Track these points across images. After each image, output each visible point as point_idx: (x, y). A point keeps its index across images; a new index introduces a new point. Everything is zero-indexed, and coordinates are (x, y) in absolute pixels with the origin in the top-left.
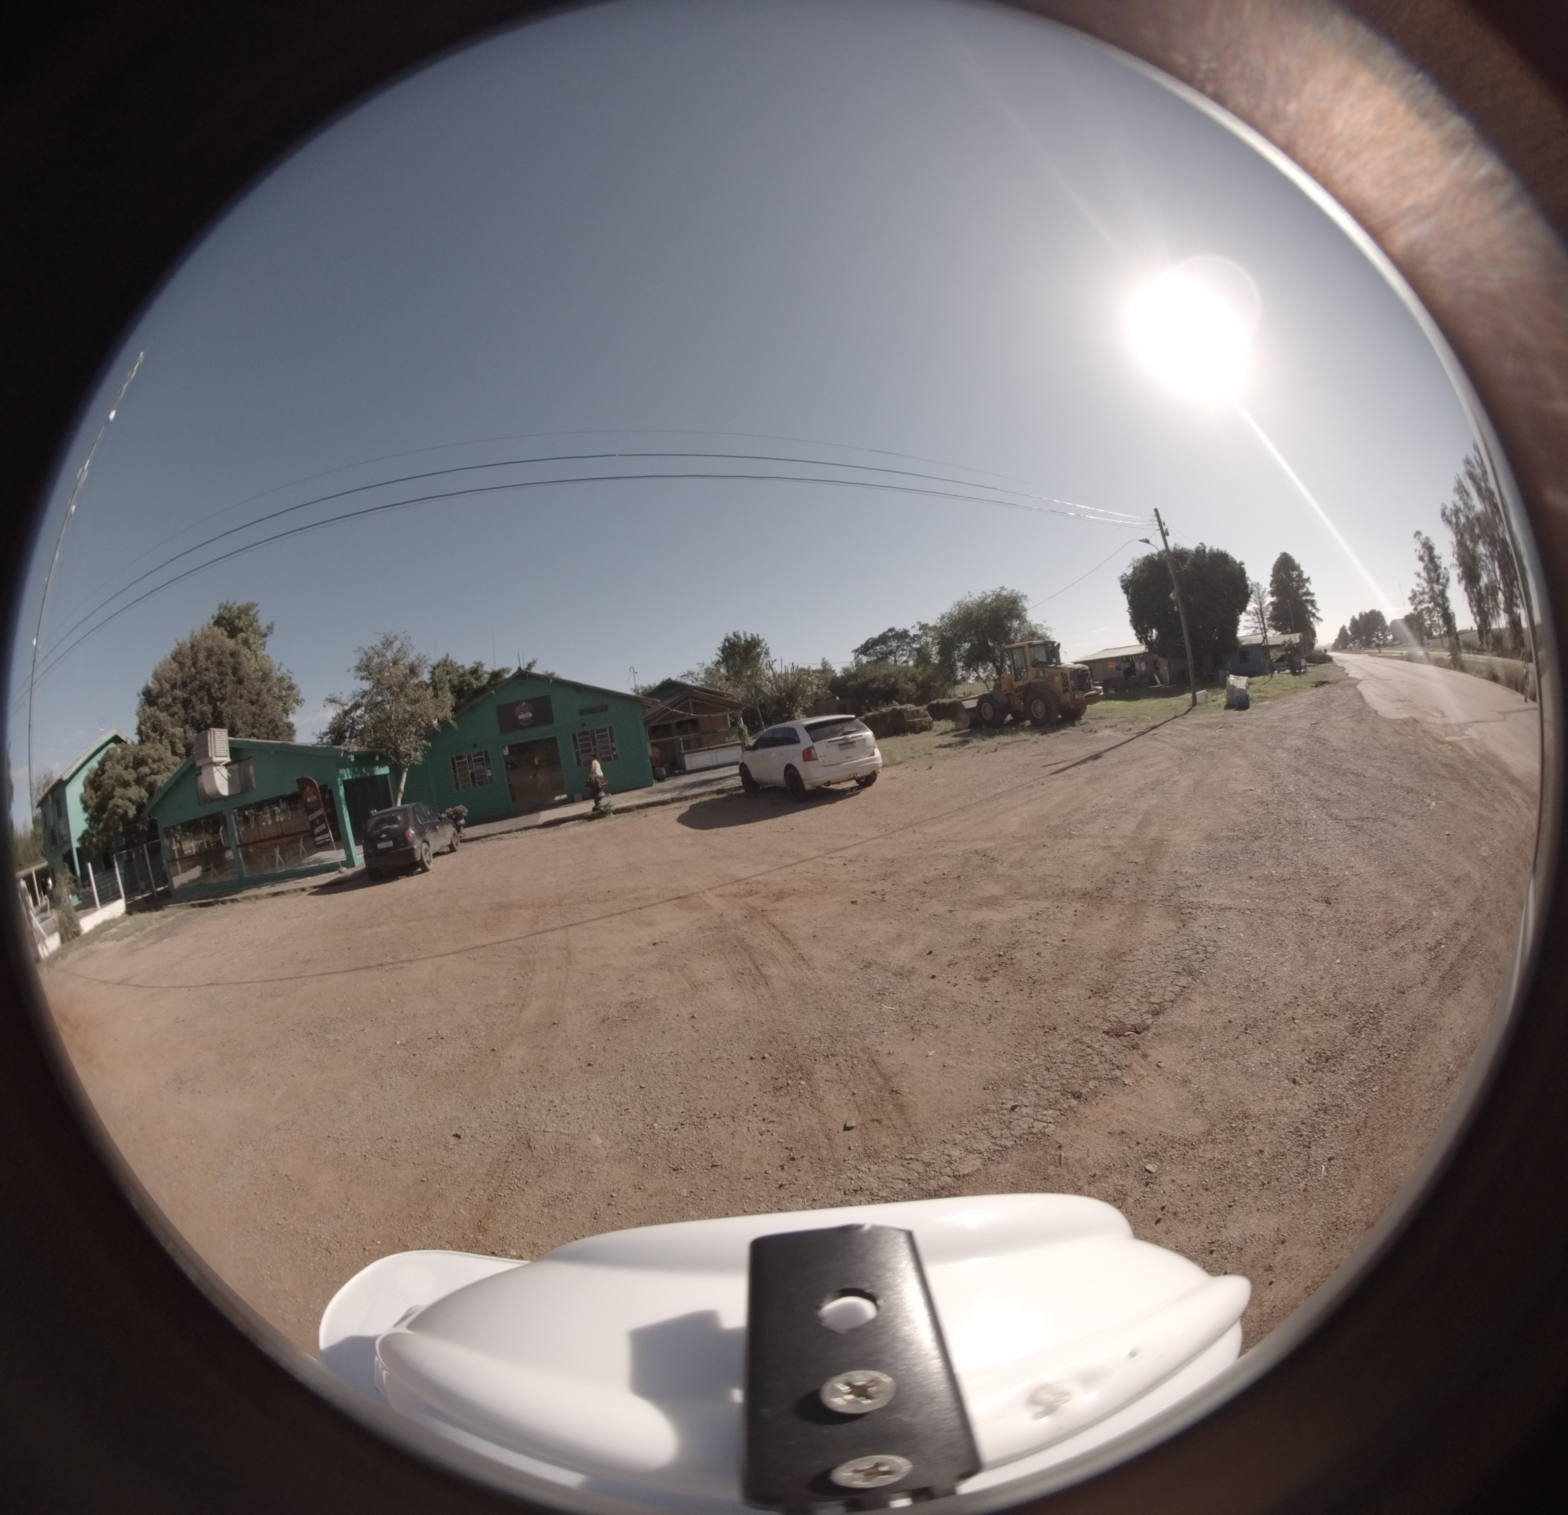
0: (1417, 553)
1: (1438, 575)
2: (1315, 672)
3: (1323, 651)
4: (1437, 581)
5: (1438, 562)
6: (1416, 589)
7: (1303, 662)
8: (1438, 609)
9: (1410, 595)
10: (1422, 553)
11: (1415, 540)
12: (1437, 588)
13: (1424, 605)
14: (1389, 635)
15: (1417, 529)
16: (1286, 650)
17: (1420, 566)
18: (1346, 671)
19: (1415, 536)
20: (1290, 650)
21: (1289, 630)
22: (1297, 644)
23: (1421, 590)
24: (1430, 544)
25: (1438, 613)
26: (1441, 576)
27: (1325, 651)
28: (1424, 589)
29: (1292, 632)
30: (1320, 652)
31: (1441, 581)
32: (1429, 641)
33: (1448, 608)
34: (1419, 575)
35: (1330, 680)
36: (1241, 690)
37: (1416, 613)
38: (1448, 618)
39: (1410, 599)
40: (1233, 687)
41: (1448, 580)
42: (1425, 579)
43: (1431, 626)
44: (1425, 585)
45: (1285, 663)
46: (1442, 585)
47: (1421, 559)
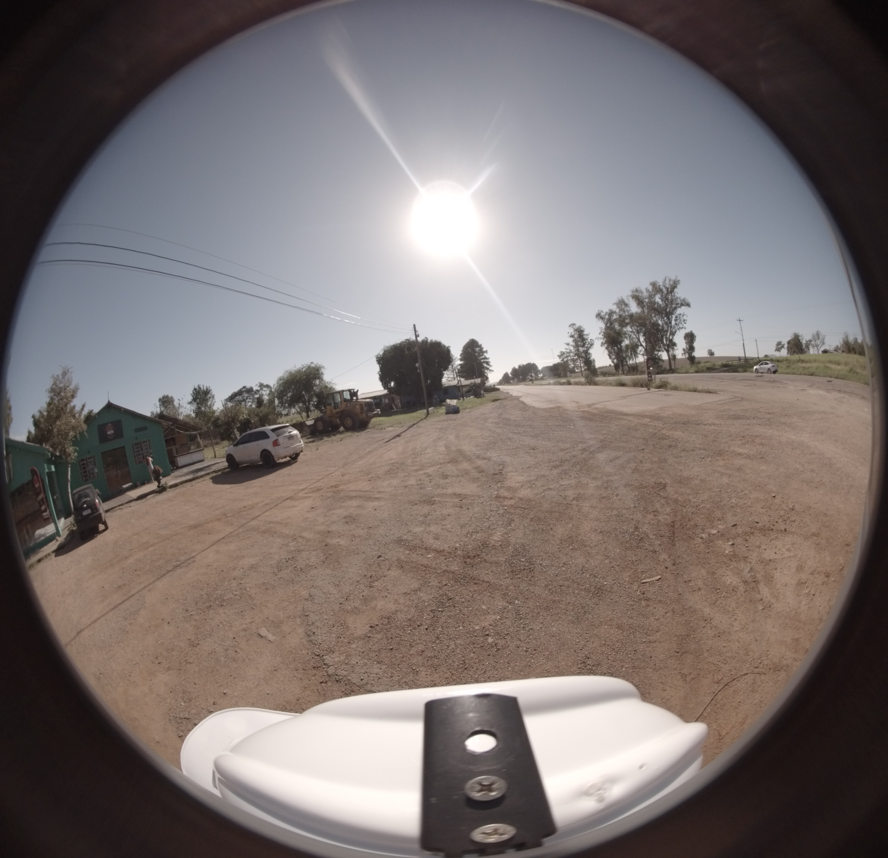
0: (569, 334)
1: (584, 344)
2: (489, 396)
3: (493, 386)
4: (583, 346)
5: (585, 337)
6: (564, 350)
7: (482, 392)
8: (581, 359)
9: (559, 354)
10: (573, 334)
11: (570, 328)
12: (581, 349)
13: (569, 358)
14: (540, 374)
15: (573, 323)
16: (472, 387)
17: (570, 340)
18: (510, 394)
19: (570, 326)
20: (474, 386)
21: (475, 377)
22: (479, 384)
23: (568, 351)
24: (582, 329)
25: (580, 361)
26: (587, 343)
27: (494, 386)
28: (571, 350)
29: (476, 378)
30: (491, 386)
31: (586, 346)
32: (571, 375)
33: (590, 358)
34: (568, 344)
35: (501, 398)
36: (454, 406)
37: (562, 362)
38: (589, 362)
39: (558, 356)
40: (449, 404)
41: (592, 345)
42: (573, 346)
43: (574, 367)
44: (572, 348)
45: (471, 393)
46: (586, 347)
47: (572, 336)
